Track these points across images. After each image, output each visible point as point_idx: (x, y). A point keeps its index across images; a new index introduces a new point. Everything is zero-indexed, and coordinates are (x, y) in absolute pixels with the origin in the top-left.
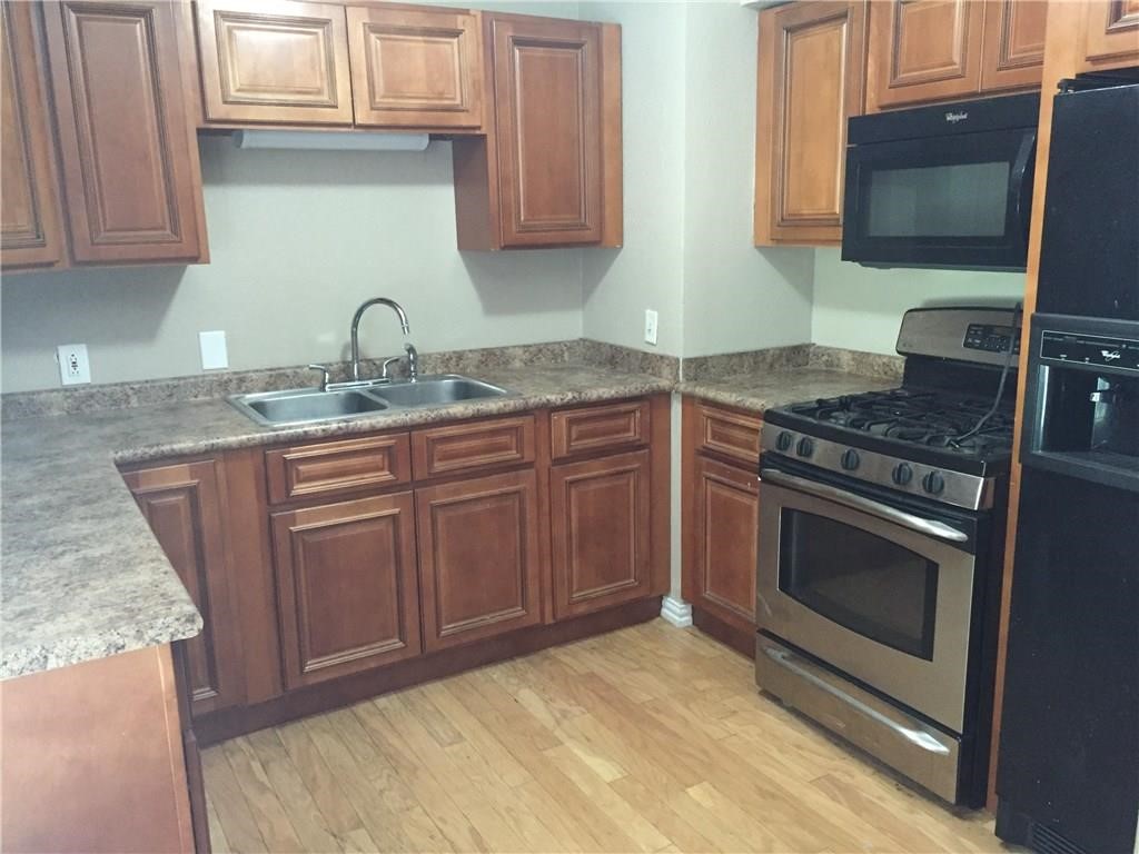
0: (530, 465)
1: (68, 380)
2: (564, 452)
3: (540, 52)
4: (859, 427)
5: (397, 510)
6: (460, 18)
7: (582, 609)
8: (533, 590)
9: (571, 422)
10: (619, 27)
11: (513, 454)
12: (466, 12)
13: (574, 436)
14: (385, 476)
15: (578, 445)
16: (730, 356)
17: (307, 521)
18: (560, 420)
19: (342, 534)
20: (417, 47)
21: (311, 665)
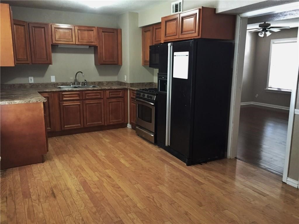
0: (103, 99)
1: (30, 82)
2: (108, 97)
3: (106, 33)
4: (144, 90)
5: (80, 104)
6: (93, 28)
7: (111, 123)
8: (103, 119)
9: (109, 92)
10: (121, 29)
11: (100, 97)
12: (94, 27)
13: (110, 94)
14: (78, 98)
15: (110, 96)
16: (138, 83)
17: (66, 104)
18: (108, 92)
19: (71, 106)
20: (86, 33)
21: (66, 126)
